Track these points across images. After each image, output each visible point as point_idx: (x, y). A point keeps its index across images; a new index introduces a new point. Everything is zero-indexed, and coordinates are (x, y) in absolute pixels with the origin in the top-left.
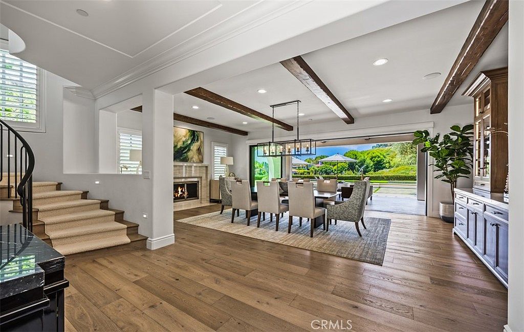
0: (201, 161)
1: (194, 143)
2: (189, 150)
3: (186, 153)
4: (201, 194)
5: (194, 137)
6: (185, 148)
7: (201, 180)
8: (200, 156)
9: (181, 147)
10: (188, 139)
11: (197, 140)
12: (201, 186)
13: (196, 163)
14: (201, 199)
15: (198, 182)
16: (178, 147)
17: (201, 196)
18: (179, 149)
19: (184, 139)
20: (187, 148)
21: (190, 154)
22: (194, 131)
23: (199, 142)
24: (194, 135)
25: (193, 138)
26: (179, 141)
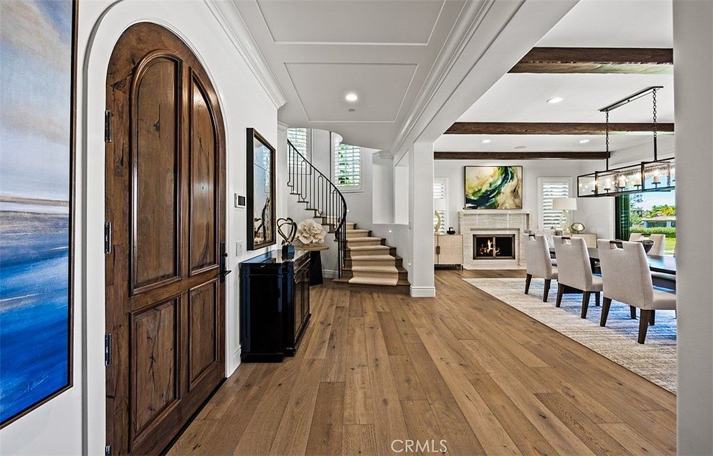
0: (519, 207)
1: (506, 183)
2: (499, 193)
3: (494, 197)
4: (519, 253)
5: (507, 174)
6: (493, 191)
7: (519, 233)
8: (517, 201)
9: (487, 191)
10: (498, 179)
11: (512, 178)
12: (519, 242)
13: (511, 209)
14: (519, 259)
15: (514, 235)
16: (483, 191)
17: (519, 256)
18: (483, 193)
19: (491, 180)
20: (496, 191)
21: (500, 199)
22: (506, 167)
23: (515, 180)
24: (506, 173)
25: (505, 177)
26: (484, 183)
